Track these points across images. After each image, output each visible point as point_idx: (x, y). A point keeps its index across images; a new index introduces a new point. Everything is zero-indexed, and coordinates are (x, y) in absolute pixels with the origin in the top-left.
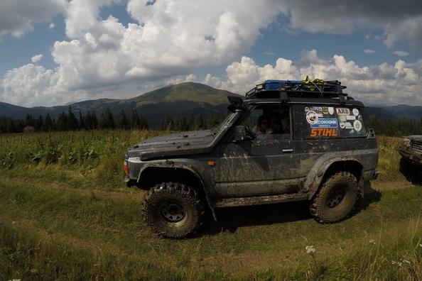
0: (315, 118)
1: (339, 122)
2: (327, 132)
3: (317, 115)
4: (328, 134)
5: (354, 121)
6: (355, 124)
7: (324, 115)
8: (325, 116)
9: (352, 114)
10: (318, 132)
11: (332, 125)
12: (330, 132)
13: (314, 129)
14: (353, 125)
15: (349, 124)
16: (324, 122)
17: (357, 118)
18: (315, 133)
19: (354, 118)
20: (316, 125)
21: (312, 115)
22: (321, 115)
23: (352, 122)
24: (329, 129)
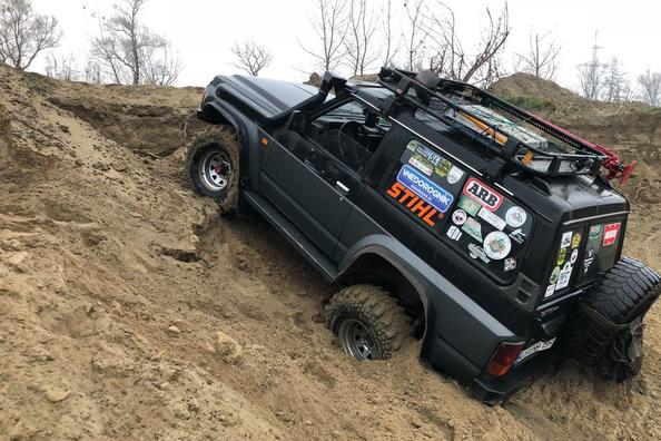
1: (455, 206)
2: (419, 206)
4: (418, 211)
5: (494, 229)
6: (491, 236)
7: (434, 173)
9: (500, 213)
10: (403, 193)
11: (436, 201)
12: (424, 210)
13: (400, 184)
14: (484, 236)
15: (478, 228)
16: (425, 186)
17: (508, 230)
18: (398, 192)
19: (501, 224)
20: (408, 182)
22: (428, 171)
23: (487, 228)
24: (425, 205)
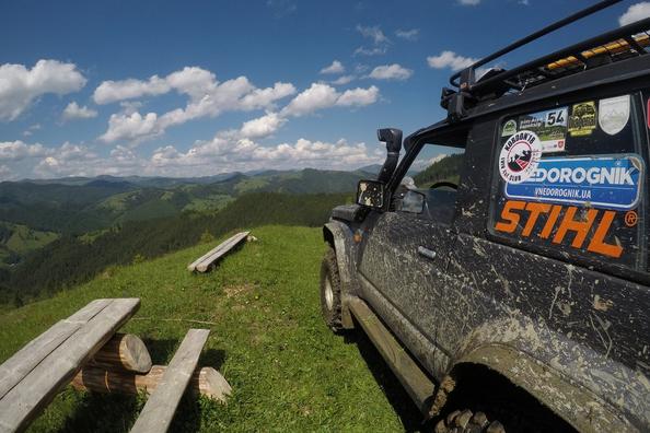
0: (527, 157)
2: (568, 223)
3: (540, 146)
4: (571, 235)
7: (569, 140)
8: (575, 147)
10: (524, 216)
11: (601, 192)
12: (582, 229)
13: (513, 201)
16: (565, 175)
18: (515, 219)
20: (527, 188)
21: (519, 149)
22: (555, 144)
